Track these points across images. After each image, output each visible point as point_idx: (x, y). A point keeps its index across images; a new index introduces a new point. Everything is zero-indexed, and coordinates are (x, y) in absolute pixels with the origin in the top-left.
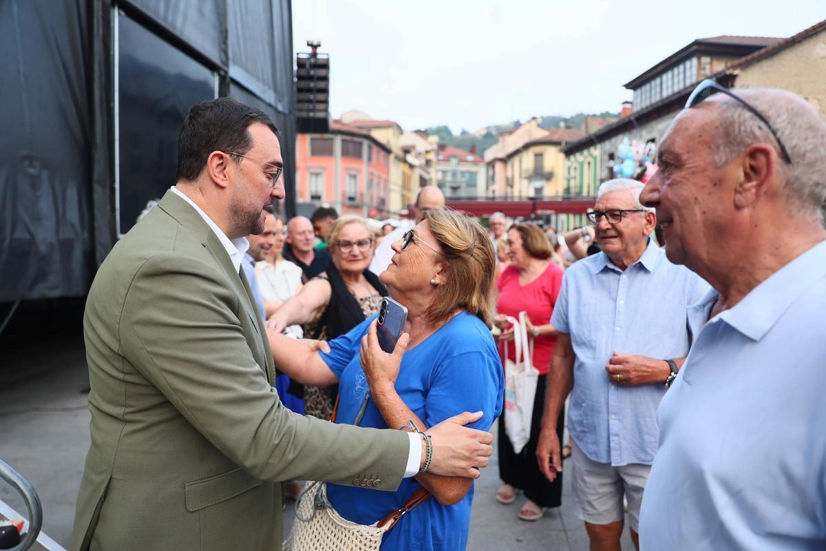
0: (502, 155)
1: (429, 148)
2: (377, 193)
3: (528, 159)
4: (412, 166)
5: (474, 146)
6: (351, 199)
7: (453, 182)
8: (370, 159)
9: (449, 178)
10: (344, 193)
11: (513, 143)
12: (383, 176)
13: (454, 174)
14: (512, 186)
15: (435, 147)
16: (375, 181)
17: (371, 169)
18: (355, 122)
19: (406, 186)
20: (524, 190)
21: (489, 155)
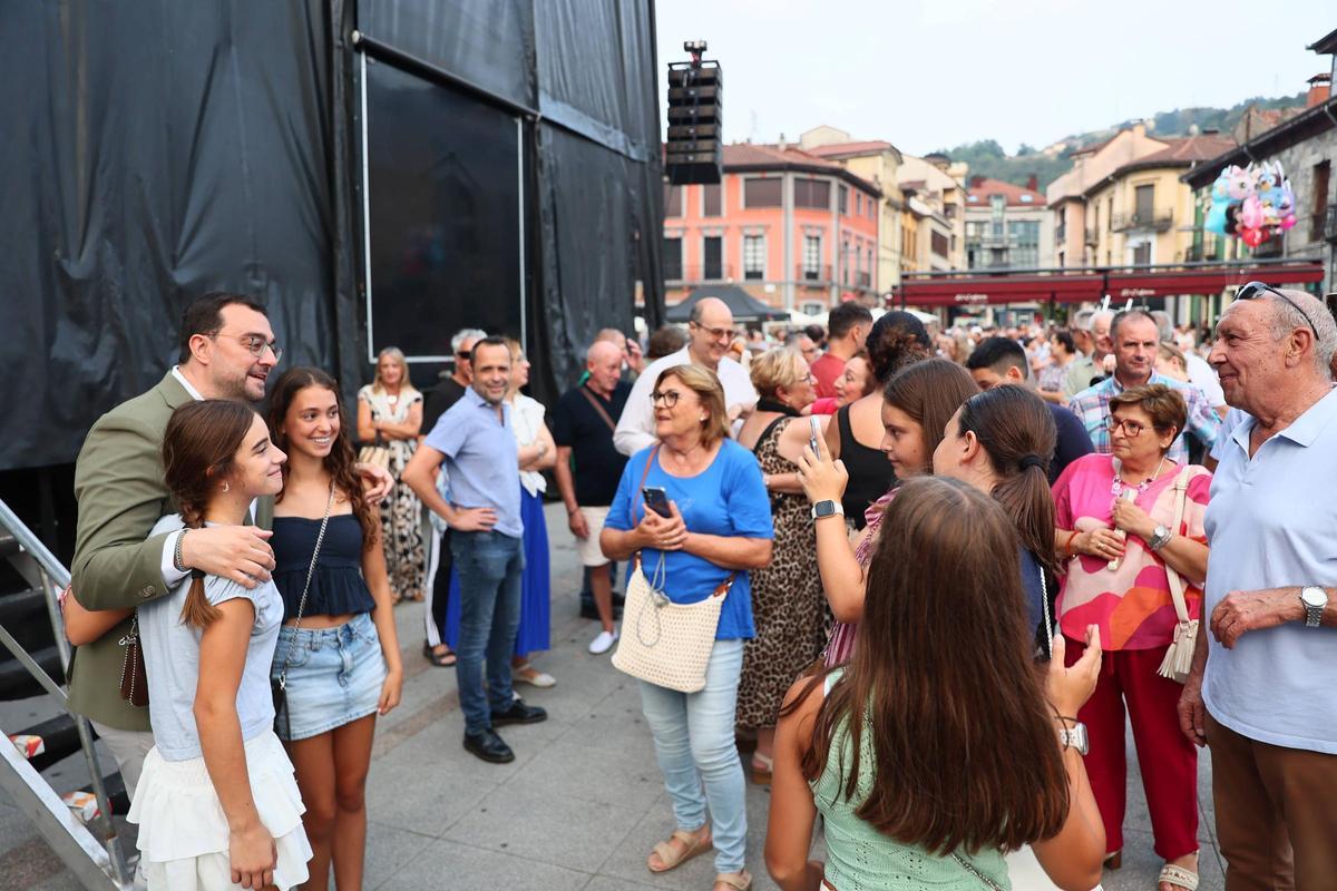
0: (1077, 191)
1: (950, 184)
2: (854, 265)
3: (1124, 199)
4: (918, 217)
5: (1034, 174)
6: (812, 276)
7: (996, 241)
8: (843, 209)
9: (988, 234)
10: (799, 267)
11: (1096, 168)
12: (867, 236)
13: (998, 226)
14: (1094, 247)
15: (962, 182)
16: (852, 246)
17: (843, 226)
18: (821, 147)
19: (907, 249)
20: (1118, 254)
21: (1055, 192)
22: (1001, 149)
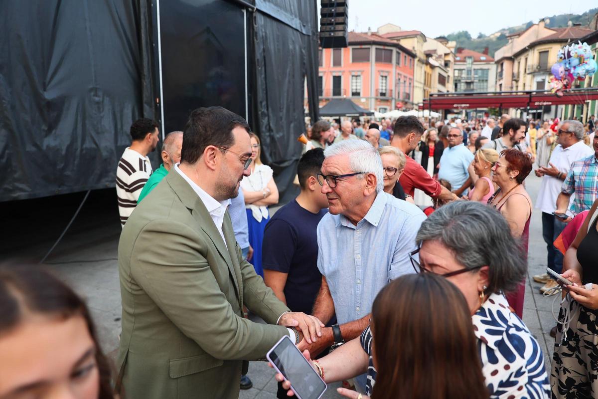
0: (509, 54)
1: (448, 51)
2: (403, 89)
3: (533, 58)
4: (433, 67)
5: (487, 47)
6: (383, 94)
7: (468, 78)
8: (398, 63)
9: (464, 75)
10: (377, 90)
11: (520, 43)
12: (409, 76)
13: (469, 71)
14: (517, 81)
15: (453, 50)
16: (402, 81)
17: (398, 71)
18: (388, 33)
19: (427, 82)
20: (529, 84)
21: (498, 55)
22: (470, 35)
